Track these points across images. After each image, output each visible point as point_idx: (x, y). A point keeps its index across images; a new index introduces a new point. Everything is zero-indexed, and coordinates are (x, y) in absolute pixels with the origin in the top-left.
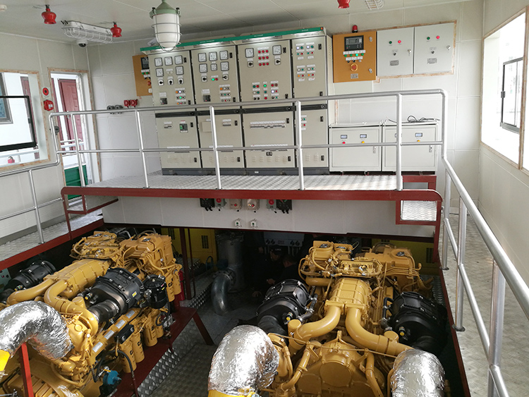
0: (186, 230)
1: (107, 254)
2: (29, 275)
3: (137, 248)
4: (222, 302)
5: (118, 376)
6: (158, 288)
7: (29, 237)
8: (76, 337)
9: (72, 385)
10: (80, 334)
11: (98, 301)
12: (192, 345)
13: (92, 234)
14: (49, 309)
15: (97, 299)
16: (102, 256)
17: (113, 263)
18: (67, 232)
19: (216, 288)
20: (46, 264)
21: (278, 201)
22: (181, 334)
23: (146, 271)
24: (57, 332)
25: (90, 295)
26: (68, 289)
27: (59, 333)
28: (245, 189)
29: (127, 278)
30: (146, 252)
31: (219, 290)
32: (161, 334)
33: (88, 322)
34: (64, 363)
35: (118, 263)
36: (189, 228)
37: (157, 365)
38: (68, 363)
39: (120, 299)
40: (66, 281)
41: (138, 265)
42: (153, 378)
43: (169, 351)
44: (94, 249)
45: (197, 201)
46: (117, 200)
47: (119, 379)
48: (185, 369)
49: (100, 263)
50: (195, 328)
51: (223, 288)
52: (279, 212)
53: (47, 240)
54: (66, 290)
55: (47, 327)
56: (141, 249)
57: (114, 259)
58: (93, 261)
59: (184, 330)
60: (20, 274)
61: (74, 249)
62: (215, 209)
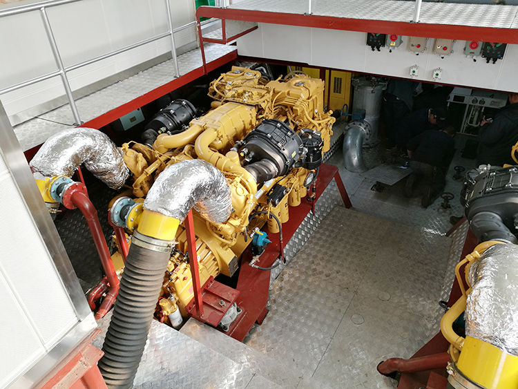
1: (256, 100)
2: (171, 116)
3: (288, 94)
4: (356, 158)
6: (316, 147)
7: (159, 67)
8: (238, 201)
10: (242, 199)
11: (254, 160)
12: (332, 206)
13: (229, 70)
15: (253, 157)
16: (250, 102)
17: (260, 110)
18: (201, 64)
19: (349, 142)
20: (187, 104)
22: (322, 195)
25: (245, 151)
26: (218, 139)
27: (224, 199)
29: (286, 134)
30: (300, 100)
31: (353, 143)
33: (247, 183)
34: (223, 226)
35: (267, 110)
37: (300, 227)
38: (227, 226)
39: (278, 159)
40: (216, 130)
41: (288, 114)
42: (297, 240)
43: (311, 212)
44: (240, 90)
45: (362, 36)
46: (256, 27)
47: (269, 241)
48: (327, 233)
49: (247, 108)
50: (336, 188)
53: (183, 74)
54: (215, 140)
56: (293, 95)
57: (263, 105)
58: (241, 106)
59: (325, 191)
60: (161, 114)
61: (215, 86)
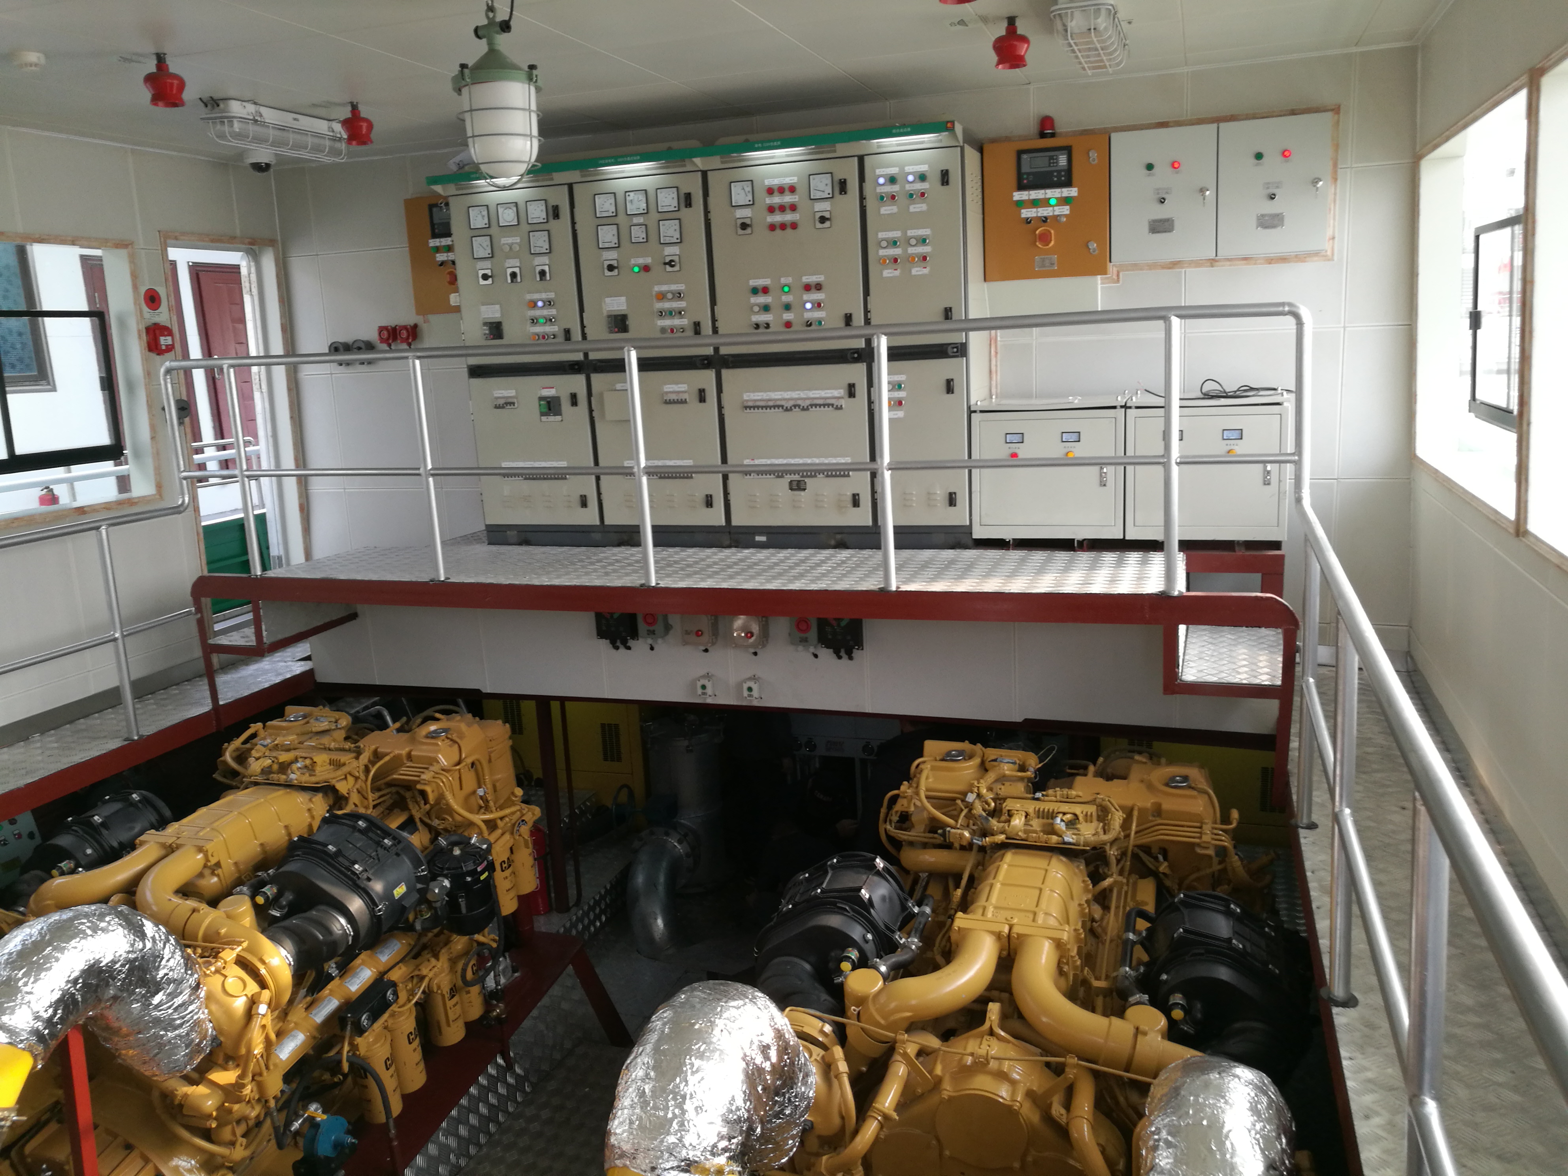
0: (555, 706)
1: (323, 773)
2: (93, 831)
3: (409, 756)
4: (660, 922)
5: (348, 1132)
6: (470, 873)
7: (95, 721)
8: (228, 1012)
9: (212, 1155)
10: (239, 1004)
11: (293, 910)
12: (568, 1045)
13: (280, 714)
14: (149, 928)
15: (290, 905)
16: (306, 779)
17: (337, 799)
18: (206, 707)
19: (640, 879)
20: (144, 800)
21: (822, 624)
22: (535, 1013)
23: (436, 823)
24: (172, 996)
25: (270, 890)
26: (207, 872)
27: (178, 1001)
28: (725, 585)
29: (379, 844)
30: (435, 768)
31: (651, 883)
32: (476, 1011)
33: (263, 971)
34: (190, 1090)
35: (355, 798)
36: (563, 700)
37: (464, 1101)
38: (201, 1090)
39: (356, 905)
40: (200, 850)
41: (411, 805)
42: (452, 1142)
43: (500, 1061)
44: (284, 757)
45: (586, 621)
46: (353, 616)
47: (350, 1140)
48: (545, 1114)
49: (300, 798)
50: (579, 994)
51: (662, 879)
52: (826, 654)
53: (149, 729)
54: (201, 875)
55: (143, 982)
56: (421, 759)
57: (343, 788)
58: (281, 792)
59: (545, 1001)
60: (67, 828)
61: (228, 757)
62: (639, 646)
